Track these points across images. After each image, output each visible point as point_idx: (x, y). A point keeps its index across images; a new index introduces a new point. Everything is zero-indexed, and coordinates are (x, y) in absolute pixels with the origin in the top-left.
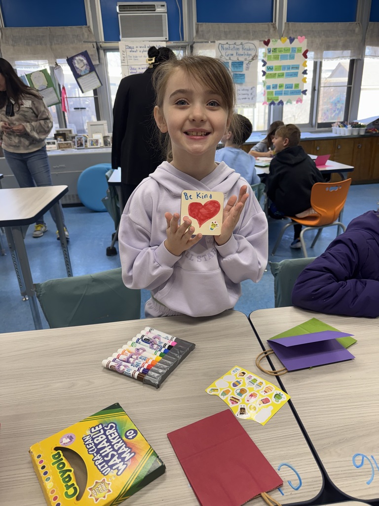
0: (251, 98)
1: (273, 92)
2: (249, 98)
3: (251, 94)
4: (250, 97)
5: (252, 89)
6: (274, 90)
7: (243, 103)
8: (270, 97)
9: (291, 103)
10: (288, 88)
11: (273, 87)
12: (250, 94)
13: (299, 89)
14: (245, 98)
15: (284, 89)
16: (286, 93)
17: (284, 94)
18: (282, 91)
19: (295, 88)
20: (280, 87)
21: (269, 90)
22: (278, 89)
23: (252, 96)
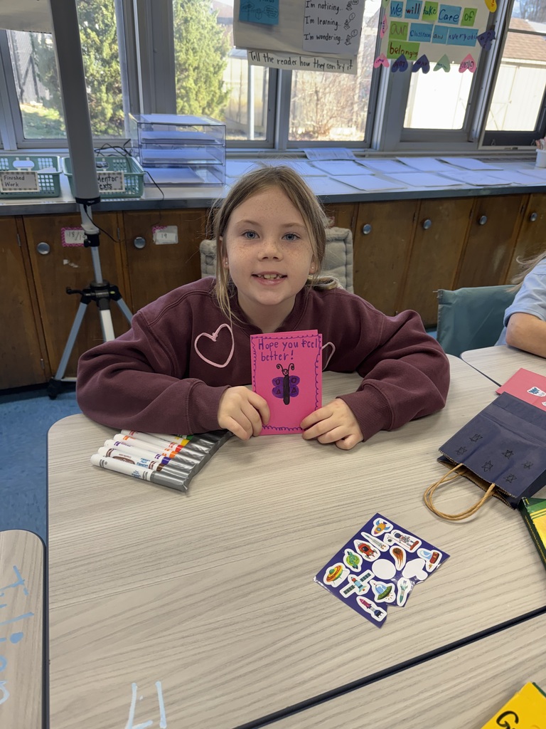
0: (344, 38)
1: (406, 26)
2: (339, 39)
3: (347, 23)
4: (343, 33)
5: (349, 5)
6: (411, 21)
7: (319, 53)
8: (398, 41)
9: (447, 69)
10: (446, 18)
11: (408, 11)
12: (342, 23)
13: (473, 28)
14: (328, 38)
15: (435, 20)
16: (438, 38)
17: (435, 36)
18: (430, 27)
19: (462, 24)
20: (426, 12)
21: (396, 19)
22: (420, 20)
23: (349, 32)
